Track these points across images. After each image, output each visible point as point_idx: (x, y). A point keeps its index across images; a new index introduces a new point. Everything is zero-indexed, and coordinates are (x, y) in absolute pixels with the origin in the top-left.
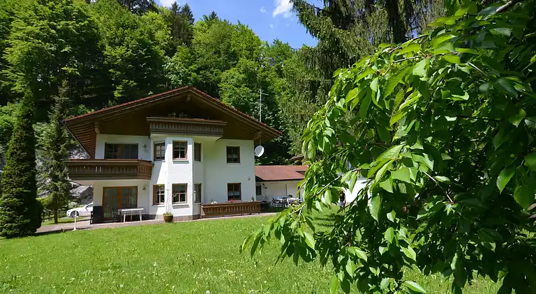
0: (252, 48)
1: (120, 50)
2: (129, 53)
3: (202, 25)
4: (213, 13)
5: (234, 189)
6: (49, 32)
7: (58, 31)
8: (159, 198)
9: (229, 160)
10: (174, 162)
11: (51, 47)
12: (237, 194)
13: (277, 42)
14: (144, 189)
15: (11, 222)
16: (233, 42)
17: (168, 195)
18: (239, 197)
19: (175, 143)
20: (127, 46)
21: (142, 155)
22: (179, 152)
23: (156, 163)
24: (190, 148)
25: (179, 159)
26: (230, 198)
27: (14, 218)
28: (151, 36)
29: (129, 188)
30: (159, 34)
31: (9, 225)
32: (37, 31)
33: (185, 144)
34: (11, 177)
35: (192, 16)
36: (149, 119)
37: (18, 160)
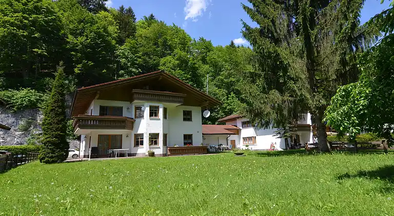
0: (184, 43)
1: (81, 39)
2: (88, 41)
3: (143, 23)
4: (152, 15)
5: (188, 138)
6: (21, 22)
7: (30, 22)
8: (139, 141)
9: (185, 119)
10: (150, 119)
12: (190, 141)
13: (202, 39)
14: (127, 136)
15: (51, 153)
16: (168, 38)
17: (146, 140)
18: (191, 143)
19: (151, 107)
20: (87, 36)
21: (125, 114)
22: (153, 113)
23: (137, 120)
24: (161, 111)
25: (154, 117)
26: (185, 144)
27: (54, 151)
28: (105, 30)
29: (115, 136)
30: (111, 29)
31: (51, 155)
32: (12, 21)
33: (158, 108)
34: (51, 125)
35: (134, 16)
36: (134, 91)
37: (56, 114)
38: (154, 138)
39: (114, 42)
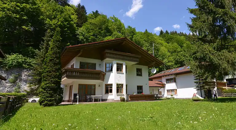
0: (120, 28)
1: (54, 21)
2: (59, 23)
3: (92, 16)
4: (97, 11)
5: (140, 88)
6: (15, 8)
7: (21, 8)
8: (108, 89)
9: (138, 75)
10: (117, 73)
11: (16, 15)
12: (141, 91)
13: (129, 27)
14: (99, 86)
15: (50, 97)
16: (110, 25)
18: (142, 92)
19: (117, 64)
20: (58, 20)
21: (98, 68)
22: (119, 69)
23: (107, 73)
24: (124, 67)
25: (119, 72)
26: (138, 93)
27: (53, 95)
28: (70, 17)
29: (91, 85)
30: (72, 17)
31: (49, 99)
32: (9, 7)
33: (122, 65)
34: (50, 73)
35: (86, 11)
36: (107, 51)
37: (55, 64)
38: (119, 88)
39: (75, 25)
